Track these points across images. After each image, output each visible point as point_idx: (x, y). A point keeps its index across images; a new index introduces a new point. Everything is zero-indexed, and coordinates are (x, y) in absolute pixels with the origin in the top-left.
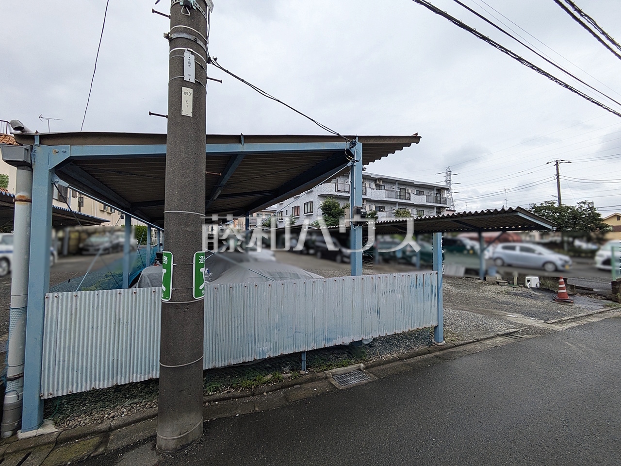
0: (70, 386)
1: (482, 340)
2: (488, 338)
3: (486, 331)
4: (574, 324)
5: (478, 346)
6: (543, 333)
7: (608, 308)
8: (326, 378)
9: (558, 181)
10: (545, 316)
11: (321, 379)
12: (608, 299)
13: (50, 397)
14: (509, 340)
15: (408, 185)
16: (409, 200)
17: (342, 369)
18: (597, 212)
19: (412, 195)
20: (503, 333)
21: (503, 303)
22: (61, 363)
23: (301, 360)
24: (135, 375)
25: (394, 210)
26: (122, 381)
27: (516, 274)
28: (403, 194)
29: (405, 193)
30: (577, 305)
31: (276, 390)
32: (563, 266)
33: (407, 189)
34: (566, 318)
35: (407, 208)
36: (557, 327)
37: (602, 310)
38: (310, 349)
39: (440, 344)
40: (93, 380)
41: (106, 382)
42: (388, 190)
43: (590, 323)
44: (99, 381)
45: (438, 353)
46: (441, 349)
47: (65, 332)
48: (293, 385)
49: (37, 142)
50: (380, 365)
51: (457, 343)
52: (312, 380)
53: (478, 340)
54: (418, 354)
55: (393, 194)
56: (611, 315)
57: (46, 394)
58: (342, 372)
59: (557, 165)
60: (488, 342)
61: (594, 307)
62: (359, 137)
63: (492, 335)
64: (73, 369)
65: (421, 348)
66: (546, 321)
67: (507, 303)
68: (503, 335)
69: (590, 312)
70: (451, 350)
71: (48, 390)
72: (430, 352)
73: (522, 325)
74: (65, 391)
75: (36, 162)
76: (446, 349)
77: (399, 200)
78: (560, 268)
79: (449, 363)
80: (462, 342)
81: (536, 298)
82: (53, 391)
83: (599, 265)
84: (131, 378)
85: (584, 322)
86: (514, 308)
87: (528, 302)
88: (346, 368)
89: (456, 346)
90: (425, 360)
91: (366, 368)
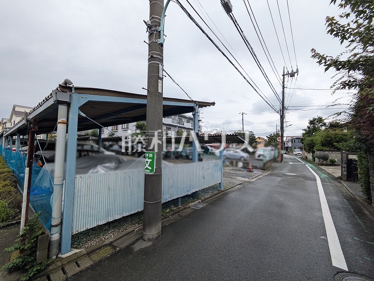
0: (87, 225)
1: (234, 187)
2: (235, 186)
3: (233, 184)
4: (256, 179)
5: (233, 189)
6: (249, 182)
7: (263, 173)
8: (190, 207)
9: (243, 122)
10: (248, 177)
11: (188, 208)
12: (262, 170)
13: (77, 233)
14: (241, 186)
15: (183, 117)
16: (183, 125)
17: (193, 203)
18: (255, 136)
19: (185, 122)
20: (238, 184)
21: (233, 173)
22: (83, 213)
23: (178, 201)
24: (116, 216)
25: (176, 130)
26: (111, 219)
27: (234, 162)
28: (180, 122)
29: (181, 121)
30: (255, 172)
31: (174, 214)
32: (247, 158)
33: (182, 119)
34: (254, 177)
35: (182, 130)
36: (252, 180)
37: (261, 173)
38: (182, 196)
39: (222, 190)
40: (98, 220)
41: (104, 220)
42: (173, 119)
43: (260, 178)
44: (101, 221)
45: (222, 193)
46: (223, 191)
47: (85, 196)
48: (179, 212)
49: (73, 91)
50: (206, 200)
51: (227, 189)
52: (185, 209)
53: (232, 187)
54: (217, 194)
55: (176, 121)
56: (264, 175)
57: (75, 232)
58: (194, 204)
59: (242, 115)
60: (235, 187)
61: (259, 173)
62: (198, 102)
63: (236, 185)
64: (88, 216)
65: (216, 192)
66: (249, 178)
67: (235, 174)
68: (239, 185)
69: (259, 174)
70: (226, 191)
71: (76, 229)
72: (220, 193)
73: (243, 181)
74: (84, 228)
75: (72, 103)
76: (224, 191)
77: (178, 125)
78: (246, 159)
79: (228, 195)
80: (228, 188)
81: (242, 171)
82: (78, 229)
83: (257, 158)
84: (115, 218)
85: (258, 178)
86: (237, 175)
87: (240, 172)
88: (195, 203)
89: (227, 190)
90: (220, 196)
91: (202, 202)
